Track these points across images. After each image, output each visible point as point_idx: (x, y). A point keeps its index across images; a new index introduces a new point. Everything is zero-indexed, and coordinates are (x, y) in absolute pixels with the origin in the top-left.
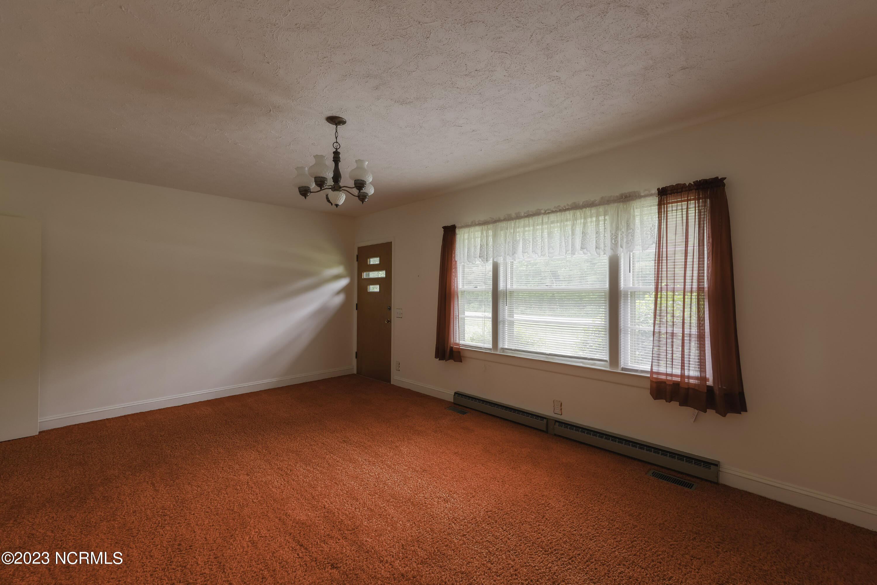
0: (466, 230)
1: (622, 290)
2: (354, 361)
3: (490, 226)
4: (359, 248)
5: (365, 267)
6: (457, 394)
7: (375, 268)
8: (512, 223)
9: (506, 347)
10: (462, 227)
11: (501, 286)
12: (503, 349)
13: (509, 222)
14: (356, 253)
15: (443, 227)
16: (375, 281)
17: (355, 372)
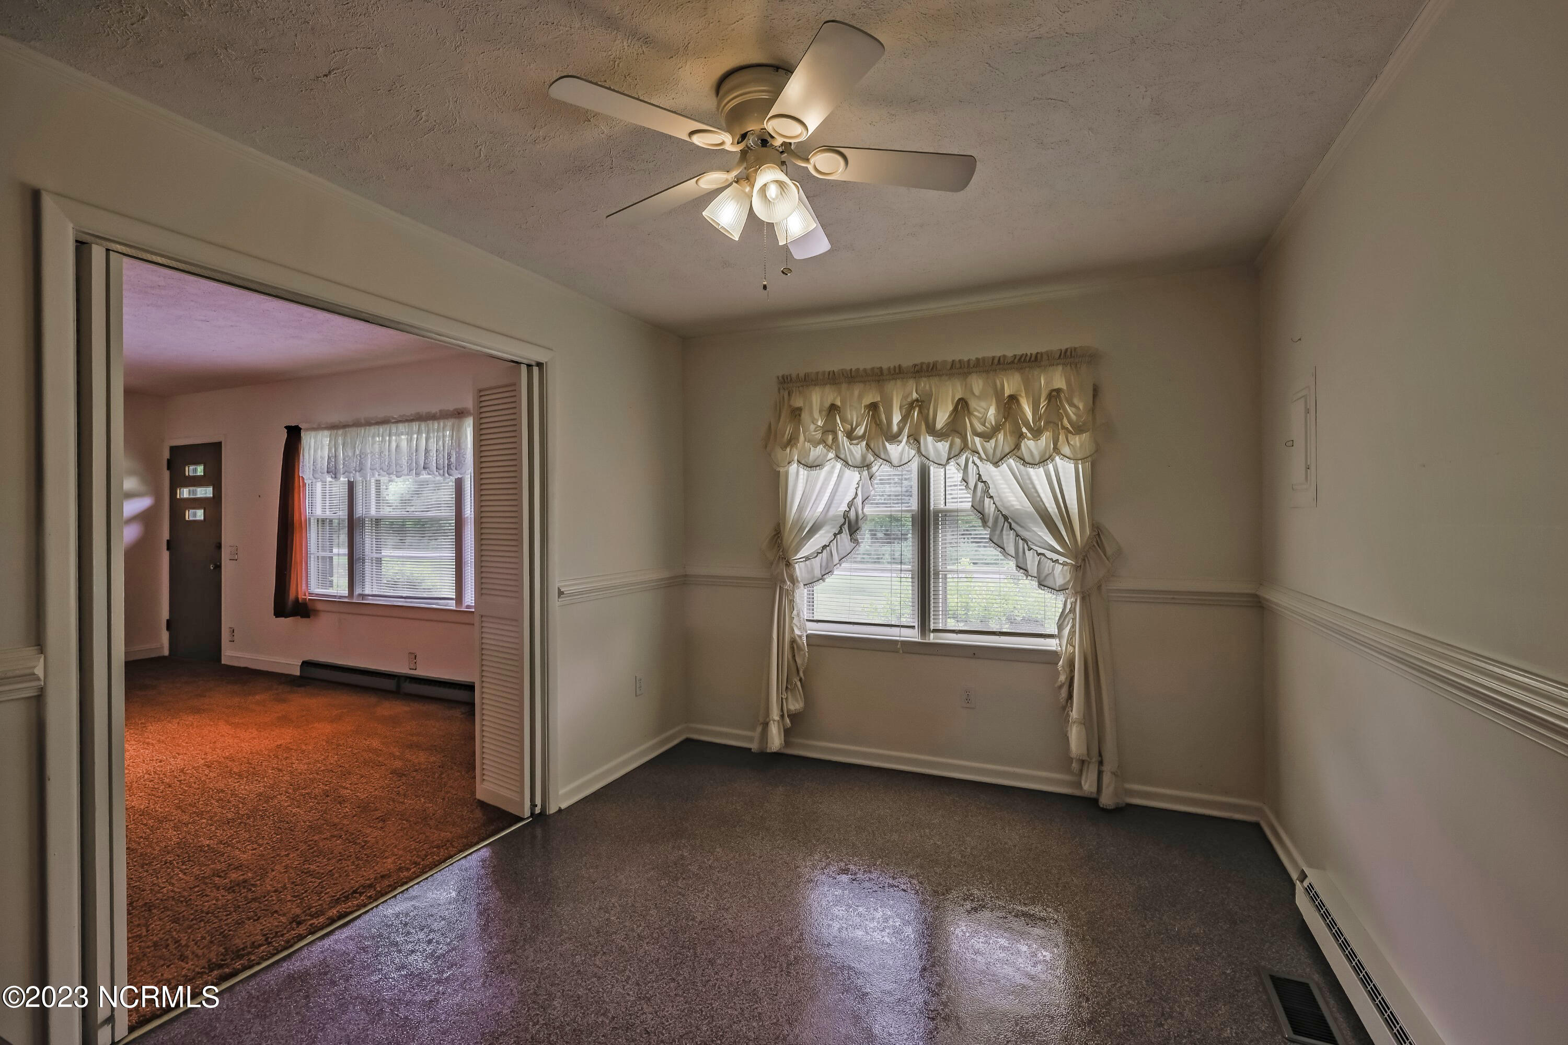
0: (313, 434)
1: (467, 517)
2: (165, 636)
3: (340, 432)
4: (173, 449)
5: (179, 480)
6: (306, 664)
7: (196, 482)
8: (362, 431)
9: (367, 592)
10: (307, 430)
11: (359, 511)
12: (363, 596)
13: (359, 429)
14: (166, 455)
15: (286, 427)
16: (196, 503)
17: (166, 652)
